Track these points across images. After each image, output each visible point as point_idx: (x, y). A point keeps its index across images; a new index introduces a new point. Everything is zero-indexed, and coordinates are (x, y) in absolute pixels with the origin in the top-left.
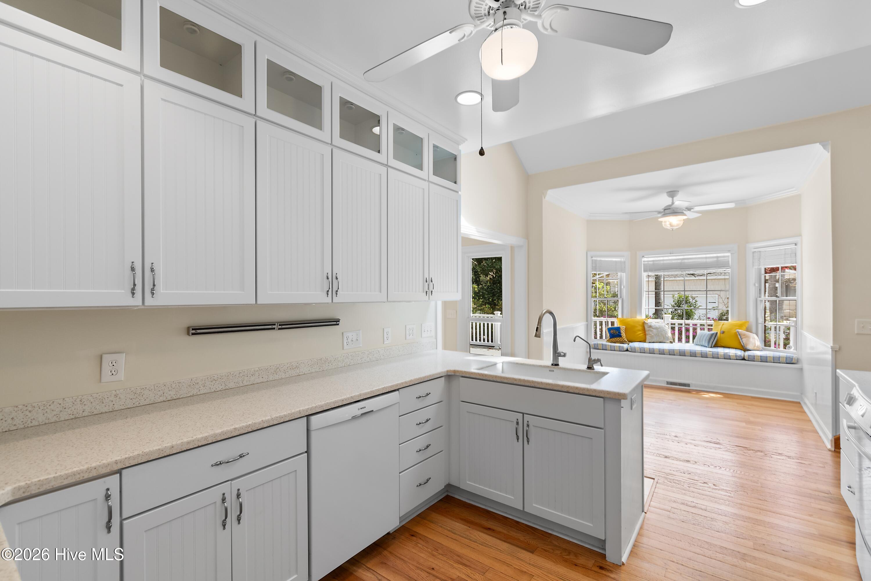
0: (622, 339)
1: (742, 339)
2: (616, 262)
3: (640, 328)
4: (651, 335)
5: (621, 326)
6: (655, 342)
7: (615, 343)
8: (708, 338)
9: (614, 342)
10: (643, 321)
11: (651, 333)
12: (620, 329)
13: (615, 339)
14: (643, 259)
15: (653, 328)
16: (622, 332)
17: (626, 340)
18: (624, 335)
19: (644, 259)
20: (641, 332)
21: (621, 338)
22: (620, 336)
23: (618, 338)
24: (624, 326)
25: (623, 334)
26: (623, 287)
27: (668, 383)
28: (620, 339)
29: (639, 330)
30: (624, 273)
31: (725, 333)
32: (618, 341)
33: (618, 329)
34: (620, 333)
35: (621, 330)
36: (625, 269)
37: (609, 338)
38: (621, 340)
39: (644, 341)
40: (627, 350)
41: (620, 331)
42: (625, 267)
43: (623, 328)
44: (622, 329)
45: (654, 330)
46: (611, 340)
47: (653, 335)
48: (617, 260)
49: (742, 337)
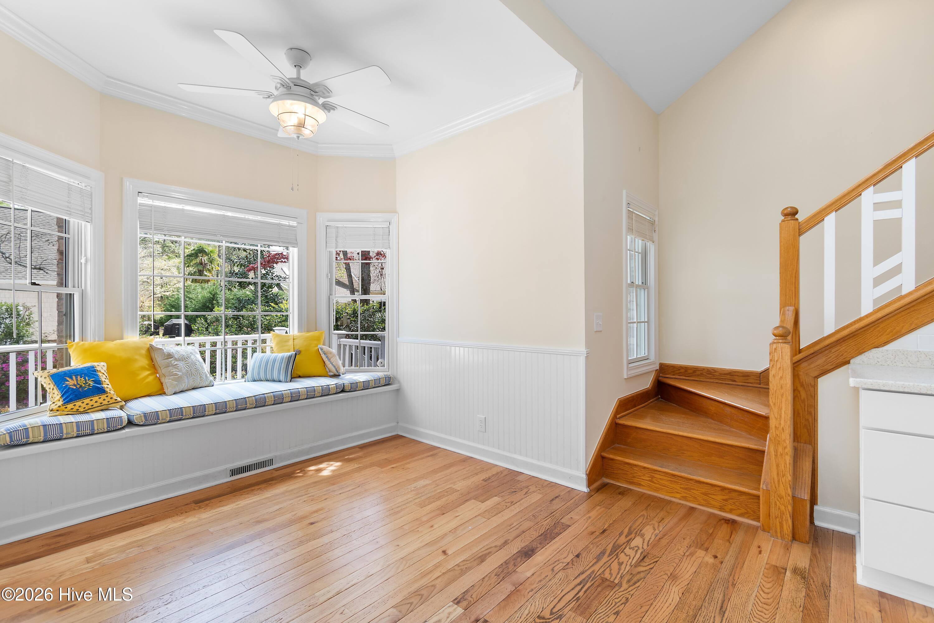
0: (108, 399)
1: (329, 360)
2: (69, 187)
3: (144, 362)
4: (176, 375)
5: (95, 364)
6: (186, 388)
7: (85, 412)
8: (283, 366)
9: (81, 410)
10: (148, 346)
11: (174, 371)
12: (95, 371)
13: (87, 401)
14: (139, 198)
15: (176, 359)
16: (103, 380)
17: (119, 399)
18: (110, 386)
19: (141, 200)
20: (148, 372)
21: (103, 397)
22: (102, 391)
23: (96, 398)
24: (102, 364)
25: (107, 385)
26: (83, 261)
27: (234, 472)
28: (101, 400)
29: (143, 369)
30: (88, 224)
31: (302, 353)
32: (96, 405)
33: (91, 372)
34: (99, 382)
35: (100, 374)
36: (91, 214)
37: (60, 403)
38: (105, 402)
39: (162, 392)
40: (130, 423)
41: (97, 375)
42: (91, 209)
43: (101, 367)
44: (103, 371)
45: (181, 364)
46: (70, 406)
47: (180, 374)
48: (74, 182)
49: (330, 356)
